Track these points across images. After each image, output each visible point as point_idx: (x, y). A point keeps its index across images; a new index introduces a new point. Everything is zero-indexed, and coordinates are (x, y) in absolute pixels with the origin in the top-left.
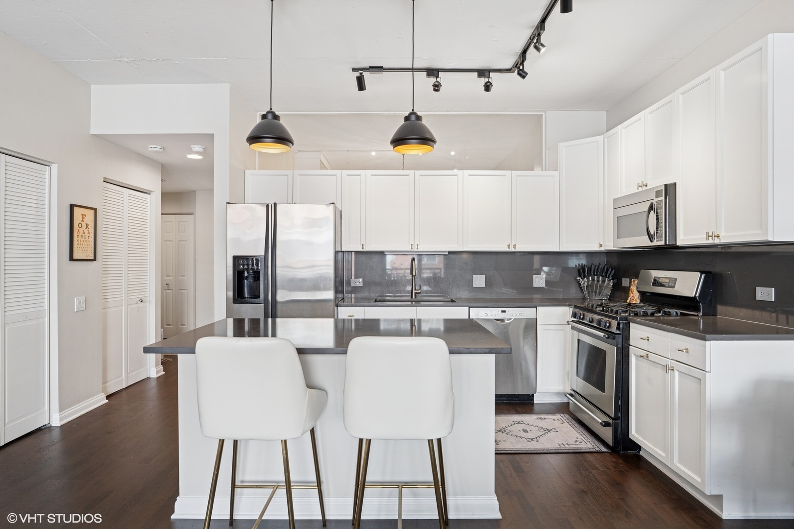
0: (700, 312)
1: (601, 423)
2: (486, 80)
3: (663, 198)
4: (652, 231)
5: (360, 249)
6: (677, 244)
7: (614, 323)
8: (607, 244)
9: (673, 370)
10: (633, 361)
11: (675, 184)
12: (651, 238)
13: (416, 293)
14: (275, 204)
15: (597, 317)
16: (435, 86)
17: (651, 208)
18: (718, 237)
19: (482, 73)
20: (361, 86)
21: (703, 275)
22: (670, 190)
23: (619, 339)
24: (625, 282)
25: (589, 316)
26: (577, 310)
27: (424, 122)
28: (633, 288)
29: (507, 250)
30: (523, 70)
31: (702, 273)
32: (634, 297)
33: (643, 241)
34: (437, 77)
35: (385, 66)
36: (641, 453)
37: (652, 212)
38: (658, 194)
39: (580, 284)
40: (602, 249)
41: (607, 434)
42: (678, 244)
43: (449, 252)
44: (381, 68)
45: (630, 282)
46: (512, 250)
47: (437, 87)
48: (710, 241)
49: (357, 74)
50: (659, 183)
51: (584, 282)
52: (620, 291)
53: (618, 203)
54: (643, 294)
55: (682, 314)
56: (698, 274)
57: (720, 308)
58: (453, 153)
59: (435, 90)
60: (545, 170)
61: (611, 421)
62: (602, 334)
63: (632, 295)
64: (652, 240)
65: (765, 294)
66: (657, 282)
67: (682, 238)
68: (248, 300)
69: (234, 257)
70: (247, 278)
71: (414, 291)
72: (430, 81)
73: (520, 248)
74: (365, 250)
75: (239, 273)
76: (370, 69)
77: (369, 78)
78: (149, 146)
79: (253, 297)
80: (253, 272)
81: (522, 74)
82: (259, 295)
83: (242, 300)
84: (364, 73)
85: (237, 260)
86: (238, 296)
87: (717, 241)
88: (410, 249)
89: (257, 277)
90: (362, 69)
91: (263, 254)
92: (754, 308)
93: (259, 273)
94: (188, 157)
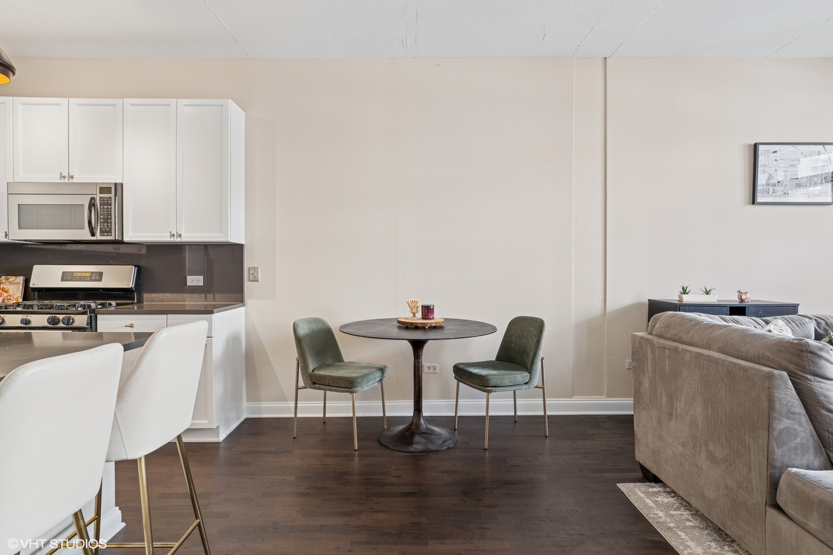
0: (134, 299)
3: (110, 196)
6: (124, 240)
7: (81, 318)
11: (122, 185)
12: (92, 232)
17: (93, 203)
18: (180, 236)
21: (136, 268)
22: (118, 188)
31: (135, 266)
37: (93, 208)
38: (102, 190)
42: (126, 239)
48: (172, 240)
55: (118, 305)
56: (132, 268)
57: (145, 296)
63: (6, 294)
64: (93, 234)
65: (195, 280)
66: (65, 277)
67: (131, 234)
87: (178, 239)
92: (183, 293)
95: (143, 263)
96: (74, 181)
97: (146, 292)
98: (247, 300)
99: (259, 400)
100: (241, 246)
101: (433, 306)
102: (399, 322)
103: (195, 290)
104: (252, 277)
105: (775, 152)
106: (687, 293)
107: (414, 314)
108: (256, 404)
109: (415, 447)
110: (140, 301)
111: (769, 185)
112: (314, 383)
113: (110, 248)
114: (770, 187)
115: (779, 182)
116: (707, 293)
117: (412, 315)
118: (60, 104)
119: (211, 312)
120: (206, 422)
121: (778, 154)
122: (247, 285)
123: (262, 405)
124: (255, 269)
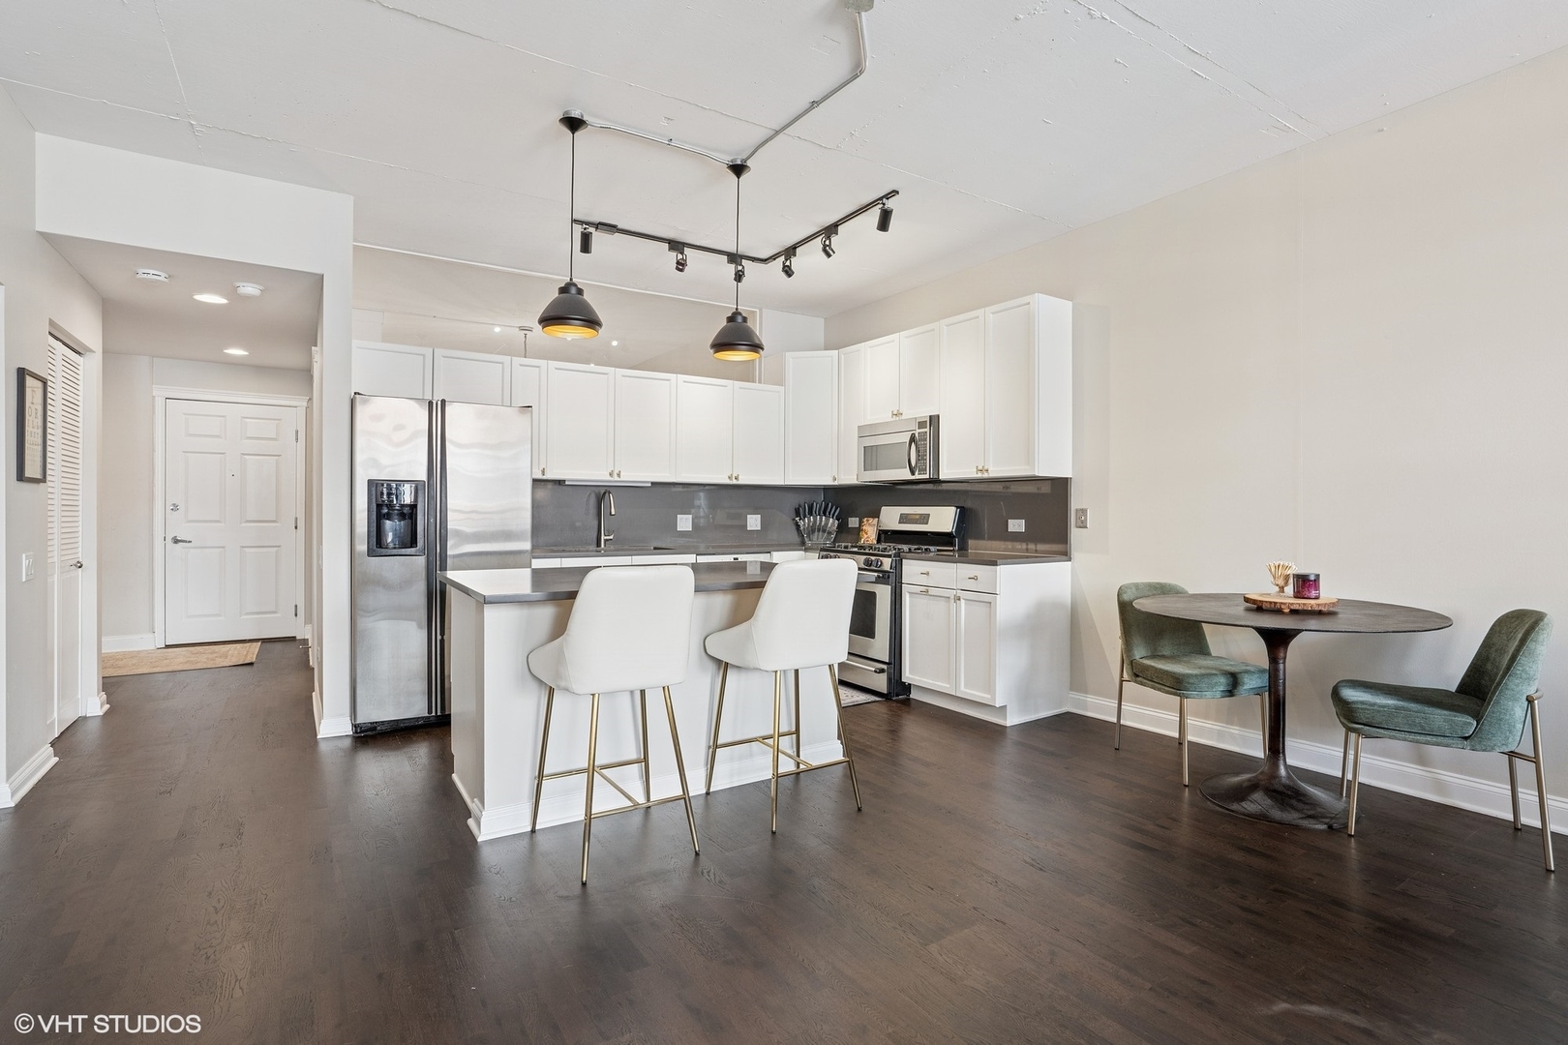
0: (955, 546)
1: (875, 671)
2: (739, 269)
3: (927, 430)
7: (888, 561)
8: (842, 477)
9: (959, 599)
10: (907, 599)
11: (938, 416)
12: (912, 471)
13: (606, 540)
14: (443, 402)
16: (678, 263)
17: (913, 439)
18: (987, 470)
19: (735, 258)
20: (586, 247)
21: (959, 511)
22: (934, 421)
23: (893, 577)
24: (853, 522)
28: (869, 528)
29: (727, 481)
31: (957, 507)
32: (870, 538)
33: (900, 475)
34: (682, 253)
35: (620, 226)
36: (914, 695)
37: (913, 445)
38: (921, 425)
39: (798, 526)
40: (836, 483)
41: (881, 683)
42: (941, 477)
43: (652, 483)
44: (614, 226)
45: (861, 522)
46: (735, 482)
47: (681, 266)
48: (980, 475)
49: (583, 229)
50: (925, 413)
51: (804, 523)
52: (849, 531)
53: (864, 432)
54: (880, 532)
55: (938, 550)
56: (954, 509)
57: (971, 542)
58: (615, 343)
59: (678, 269)
60: (760, 382)
61: (885, 667)
63: (866, 536)
64: (913, 474)
65: (1017, 525)
66: (904, 519)
67: (945, 471)
68: (395, 552)
69: (370, 482)
70: (388, 517)
71: (603, 538)
72: (673, 256)
73: (743, 480)
74: (545, 477)
75: (379, 506)
76: (599, 226)
77: (598, 238)
78: (141, 271)
79: (404, 546)
80: (402, 506)
81: (788, 271)
82: (413, 543)
83: (384, 551)
84: (591, 230)
85: (373, 484)
86: (378, 544)
87: (986, 475)
88: (609, 478)
89: (409, 514)
90: (587, 223)
91: (423, 476)
92: (1005, 540)
93: (413, 507)
94: (199, 297)
95: (968, 504)
96: (903, 417)
97: (971, 538)
98: (1075, 554)
99: (1085, 691)
101: (1318, 576)
102: (1247, 600)
103: (1016, 537)
104: (1080, 524)
107: (1282, 589)
108: (1080, 696)
109: (1245, 806)
110: (963, 548)
112: (1137, 676)
113: (930, 486)
117: (1277, 589)
118: (893, 341)
119: (994, 563)
120: (989, 696)
122: (1075, 534)
123: (1088, 699)
124: (1084, 511)
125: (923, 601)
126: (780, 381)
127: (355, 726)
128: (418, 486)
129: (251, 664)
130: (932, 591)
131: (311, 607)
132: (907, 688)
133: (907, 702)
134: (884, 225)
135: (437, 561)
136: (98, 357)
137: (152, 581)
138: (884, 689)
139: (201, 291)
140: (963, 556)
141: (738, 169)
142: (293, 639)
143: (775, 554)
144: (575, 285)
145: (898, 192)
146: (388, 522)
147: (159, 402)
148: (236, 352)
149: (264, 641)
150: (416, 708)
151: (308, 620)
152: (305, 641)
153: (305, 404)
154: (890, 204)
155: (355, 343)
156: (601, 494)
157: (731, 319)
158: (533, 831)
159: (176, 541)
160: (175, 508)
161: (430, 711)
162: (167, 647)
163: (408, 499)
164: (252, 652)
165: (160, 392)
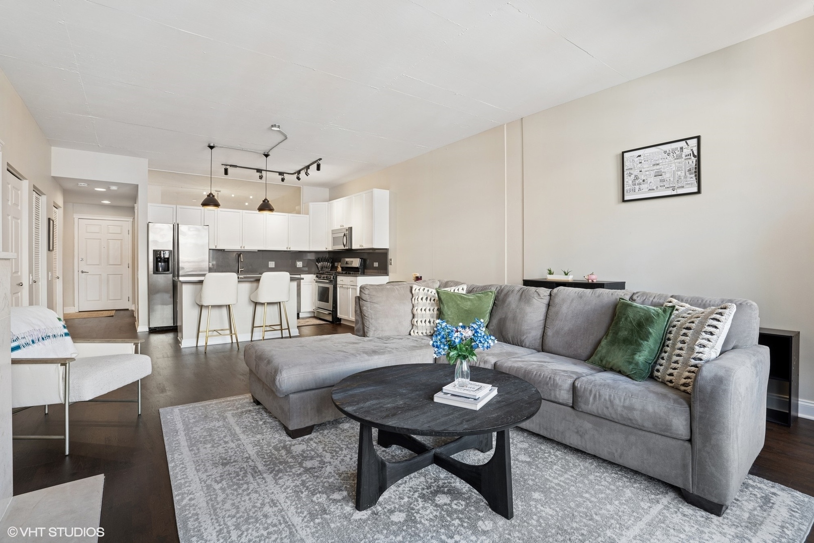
0: (359, 272)
1: (327, 314)
2: (283, 177)
3: (348, 232)
4: (345, 243)
5: (214, 248)
7: (332, 276)
9: (349, 288)
10: (338, 289)
11: (352, 227)
12: (344, 246)
14: (178, 224)
15: (325, 276)
17: (344, 235)
19: (281, 174)
20: (226, 172)
21: (361, 259)
22: (350, 229)
23: (334, 282)
24: (336, 264)
25: (323, 276)
26: (318, 275)
27: (270, 202)
28: (339, 266)
29: (286, 250)
30: (299, 177)
32: (339, 269)
33: (341, 247)
34: (261, 173)
36: (342, 322)
37: (344, 237)
38: (346, 230)
39: (317, 266)
40: (327, 250)
41: (330, 318)
42: (353, 248)
43: (258, 250)
44: (237, 166)
45: (338, 264)
46: (289, 250)
48: (361, 248)
49: (224, 167)
50: (347, 226)
51: (320, 265)
52: (334, 268)
53: (334, 232)
54: (342, 268)
56: (359, 259)
59: (260, 179)
61: (331, 312)
62: (328, 281)
65: (376, 264)
66: (347, 263)
67: (355, 246)
68: (162, 273)
69: (154, 250)
70: (160, 262)
71: (240, 270)
72: (258, 174)
73: (292, 249)
74: (217, 248)
75: (157, 258)
76: (231, 166)
77: (230, 170)
78: (79, 184)
79: (165, 271)
80: (164, 258)
81: (298, 178)
82: (168, 270)
83: (158, 273)
84: (228, 167)
85: (155, 252)
86: (156, 270)
87: (362, 248)
88: (240, 249)
89: (167, 261)
90: (227, 165)
91: (172, 249)
92: (373, 269)
93: (168, 258)
94: (96, 189)
95: (365, 257)
96: (343, 227)
97: (365, 269)
98: (390, 274)
100: (387, 249)
103: (376, 268)
104: (390, 264)
105: (640, 156)
106: (553, 274)
110: (363, 272)
111: (635, 185)
114: (635, 186)
115: (644, 181)
116: (566, 274)
121: (642, 158)
122: (389, 267)
124: (391, 260)
125: (342, 289)
126: (308, 214)
127: (149, 328)
128: (170, 251)
129: (113, 316)
130: (344, 286)
131: (135, 299)
132: (340, 320)
133: (340, 324)
134: (318, 168)
135: (176, 274)
136: (62, 208)
137: (74, 287)
138: (331, 320)
139: (96, 188)
140: (363, 274)
141: (267, 156)
142: (128, 310)
143: (302, 275)
144: (212, 194)
145: (321, 159)
146: (160, 264)
147: (76, 220)
148: (106, 202)
149: (116, 310)
150: (169, 323)
151: (134, 302)
152: (133, 311)
153: (132, 220)
154: (320, 162)
155: (149, 204)
156: (239, 254)
157: (264, 201)
158: (197, 346)
159: (82, 272)
160: (82, 260)
161: (174, 324)
162: (79, 312)
163: (167, 256)
164: (113, 313)
165: (76, 216)
